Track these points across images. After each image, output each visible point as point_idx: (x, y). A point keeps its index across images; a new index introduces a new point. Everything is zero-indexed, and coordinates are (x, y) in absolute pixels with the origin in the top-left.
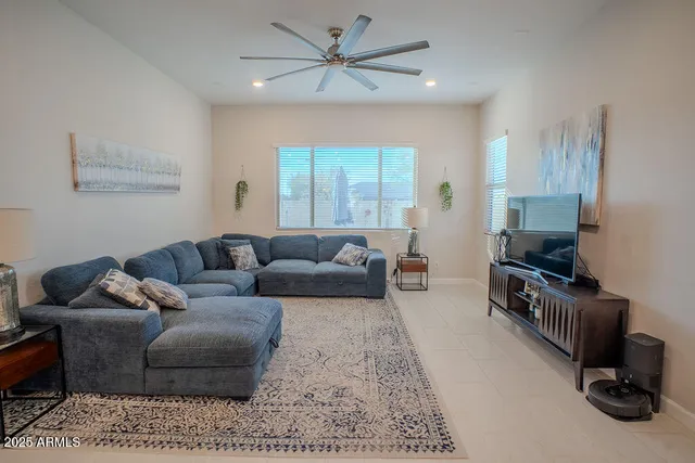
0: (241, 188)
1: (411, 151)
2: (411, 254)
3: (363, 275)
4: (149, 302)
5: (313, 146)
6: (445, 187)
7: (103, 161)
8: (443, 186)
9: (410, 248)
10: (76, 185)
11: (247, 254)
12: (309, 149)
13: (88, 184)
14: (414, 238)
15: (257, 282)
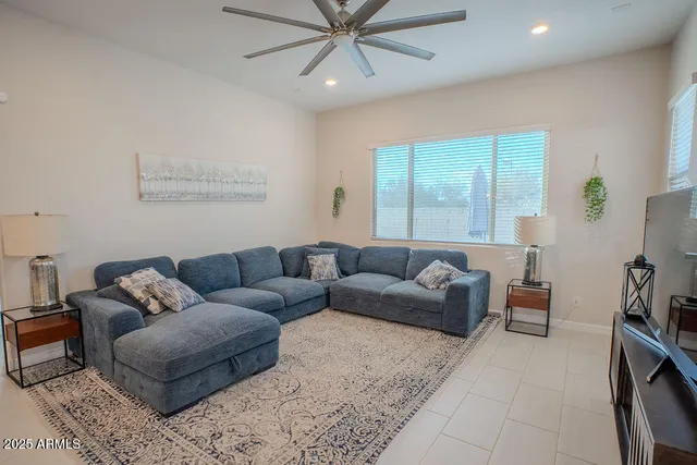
0: (339, 194)
1: (540, 137)
2: (527, 282)
3: (437, 303)
4: (152, 300)
5: (412, 144)
6: (593, 186)
7: (169, 175)
8: (589, 184)
9: (528, 273)
10: (141, 196)
11: (325, 264)
12: (408, 147)
13: (151, 194)
14: (531, 260)
15: (328, 294)
